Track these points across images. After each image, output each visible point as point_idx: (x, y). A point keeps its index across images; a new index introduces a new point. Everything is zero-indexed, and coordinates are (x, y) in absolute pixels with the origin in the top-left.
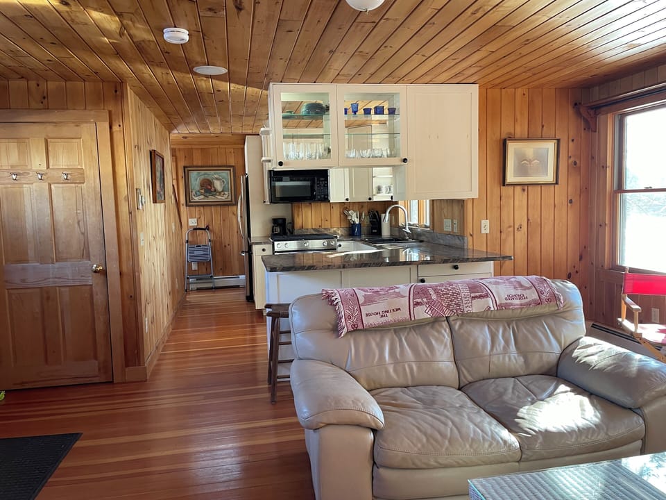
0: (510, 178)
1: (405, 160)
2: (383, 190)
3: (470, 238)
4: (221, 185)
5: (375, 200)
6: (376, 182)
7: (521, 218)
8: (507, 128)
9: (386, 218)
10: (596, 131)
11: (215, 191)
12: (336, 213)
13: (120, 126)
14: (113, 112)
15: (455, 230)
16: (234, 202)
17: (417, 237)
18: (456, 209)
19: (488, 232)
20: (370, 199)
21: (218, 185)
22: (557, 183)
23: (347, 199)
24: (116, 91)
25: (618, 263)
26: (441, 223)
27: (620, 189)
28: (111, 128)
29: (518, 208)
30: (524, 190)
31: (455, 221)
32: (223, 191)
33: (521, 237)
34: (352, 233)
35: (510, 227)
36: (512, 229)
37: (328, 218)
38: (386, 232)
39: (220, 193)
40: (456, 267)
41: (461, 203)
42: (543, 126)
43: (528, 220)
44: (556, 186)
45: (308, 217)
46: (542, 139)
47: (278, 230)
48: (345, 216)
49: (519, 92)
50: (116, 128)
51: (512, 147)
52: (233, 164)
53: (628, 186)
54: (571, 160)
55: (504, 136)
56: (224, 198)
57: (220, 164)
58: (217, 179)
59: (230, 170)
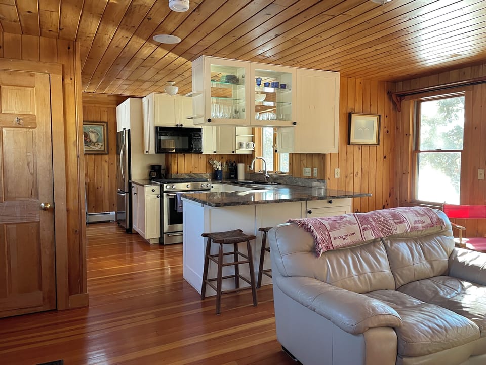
0: (352, 141)
1: (295, 123)
2: (244, 145)
3: (328, 181)
4: (95, 137)
5: (237, 153)
6: (239, 140)
7: (358, 169)
8: (351, 106)
9: (241, 167)
10: (400, 111)
11: (90, 141)
12: (203, 161)
13: (71, 79)
14: (66, 66)
15: (315, 176)
16: (106, 152)
17: (277, 180)
18: (316, 161)
19: (339, 177)
20: (233, 152)
21: (93, 137)
22: (378, 145)
23: (215, 152)
24: (69, 48)
25: (416, 199)
26: (301, 172)
27: (417, 149)
28: (63, 80)
29: (356, 160)
30: (360, 148)
31: (316, 169)
32: (97, 142)
33: (357, 180)
34: (215, 177)
35: (352, 173)
36: (353, 175)
37: (197, 166)
38: (241, 177)
39: (94, 144)
40: (330, 202)
41: (322, 156)
42: (371, 106)
43: (362, 169)
44: (378, 146)
45: (183, 164)
46: (370, 114)
47: (155, 175)
48: (210, 165)
49: (358, 81)
50: (67, 81)
51: (353, 117)
52: (107, 121)
53: (422, 148)
54: (386, 129)
55: (349, 111)
56: (97, 148)
57: (95, 120)
58: (92, 132)
59: (103, 125)
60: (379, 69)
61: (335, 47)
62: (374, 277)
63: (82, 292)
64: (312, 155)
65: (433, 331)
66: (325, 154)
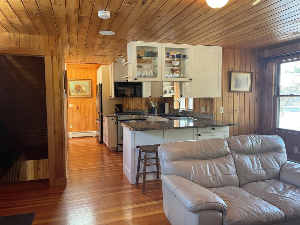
0: (233, 89)
1: (191, 79)
2: (168, 92)
3: (216, 115)
4: (85, 88)
5: (163, 97)
6: (164, 89)
7: (237, 107)
8: (231, 67)
9: (167, 105)
10: (267, 69)
11: (82, 91)
12: (144, 102)
13: (57, 58)
14: (53, 51)
15: (208, 112)
16: (91, 96)
17: (186, 114)
18: (208, 103)
19: (223, 112)
20: (161, 96)
21: (83, 88)
22: (251, 91)
23: (150, 96)
24: (55, 41)
25: (277, 127)
26: (200, 109)
27: (278, 94)
28: (52, 58)
29: (236, 102)
30: (238, 94)
31: (208, 108)
32: (86, 91)
33: (236, 114)
34: (151, 111)
35: (232, 110)
36: (233, 111)
37: (140, 105)
38: (167, 112)
39: (84, 92)
40: (214, 129)
41: (211, 100)
42: (246, 67)
43: (239, 108)
44: (251, 93)
45: (132, 104)
46: (245, 72)
47: (118, 110)
48: (147, 104)
49: (236, 51)
51: (233, 75)
52: (91, 78)
53: (281, 94)
54: (257, 81)
55: (230, 70)
56: (86, 94)
57: (85, 78)
58: (83, 85)
59: (89, 81)
60: (248, 43)
61: (211, 32)
62: (223, 177)
63: (63, 177)
64: (206, 99)
65: (248, 215)
66: (213, 98)
